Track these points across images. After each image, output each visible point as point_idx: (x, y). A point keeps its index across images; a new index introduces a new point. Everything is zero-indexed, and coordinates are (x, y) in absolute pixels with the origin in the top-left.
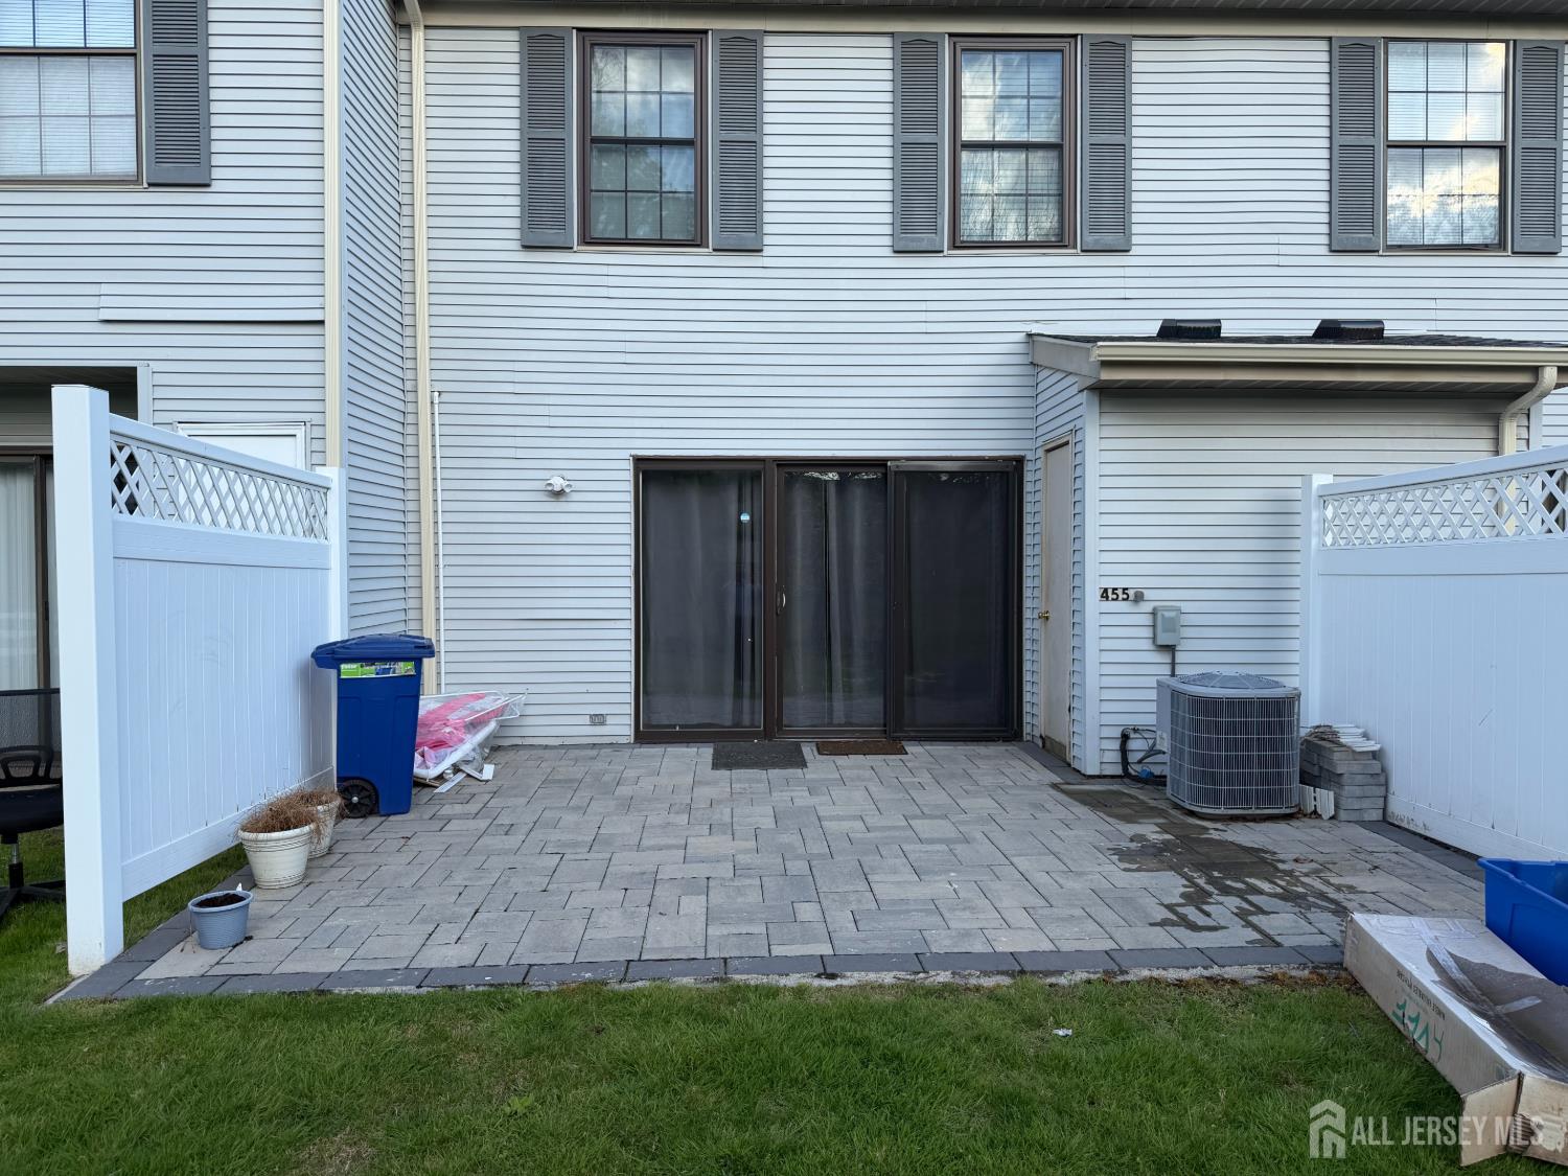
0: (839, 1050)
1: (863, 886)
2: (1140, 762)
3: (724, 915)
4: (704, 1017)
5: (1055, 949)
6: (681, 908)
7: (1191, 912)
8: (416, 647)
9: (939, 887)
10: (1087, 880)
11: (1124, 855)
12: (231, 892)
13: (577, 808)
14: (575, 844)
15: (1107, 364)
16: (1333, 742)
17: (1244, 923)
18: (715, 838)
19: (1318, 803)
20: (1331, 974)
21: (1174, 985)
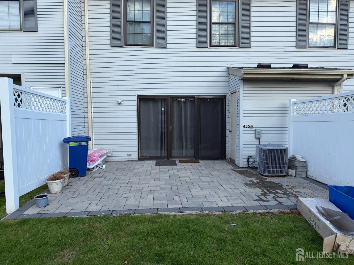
0: (183, 229)
1: (189, 192)
2: (252, 164)
3: (157, 199)
4: (152, 222)
5: (232, 206)
6: (148, 198)
7: (263, 198)
8: (87, 139)
9: (206, 192)
10: (239, 190)
11: (248, 185)
12: (44, 194)
13: (124, 175)
14: (124, 183)
15: (245, 74)
16: (295, 159)
17: (275, 200)
18: (156, 182)
19: (292, 173)
20: (294, 211)
21: (259, 214)
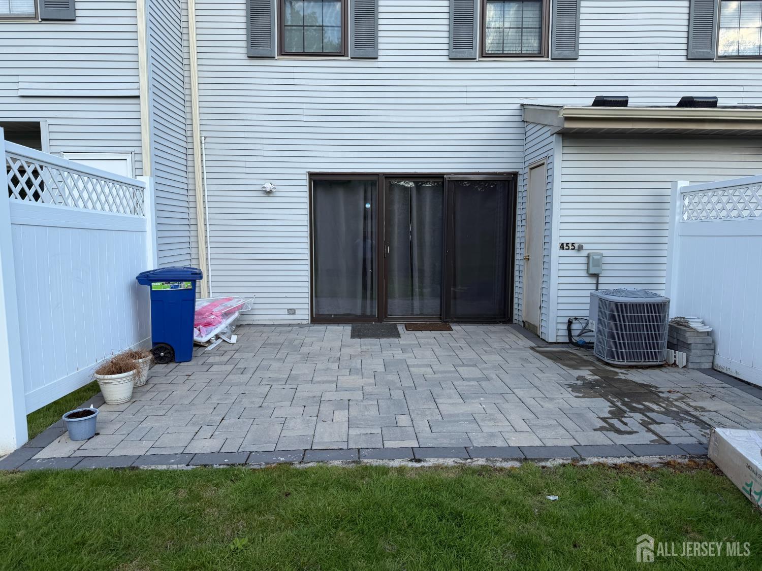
1: (433, 406)
2: (578, 336)
3: (358, 423)
4: (347, 487)
5: (543, 445)
6: (334, 419)
7: (615, 422)
8: (192, 274)
9: (474, 407)
10: (556, 403)
11: (574, 388)
12: (87, 409)
13: (279, 359)
14: (278, 380)
15: (568, 119)
16: (685, 326)
17: (646, 429)
18: (353, 377)
19: (677, 359)
20: (700, 461)
21: (613, 468)
